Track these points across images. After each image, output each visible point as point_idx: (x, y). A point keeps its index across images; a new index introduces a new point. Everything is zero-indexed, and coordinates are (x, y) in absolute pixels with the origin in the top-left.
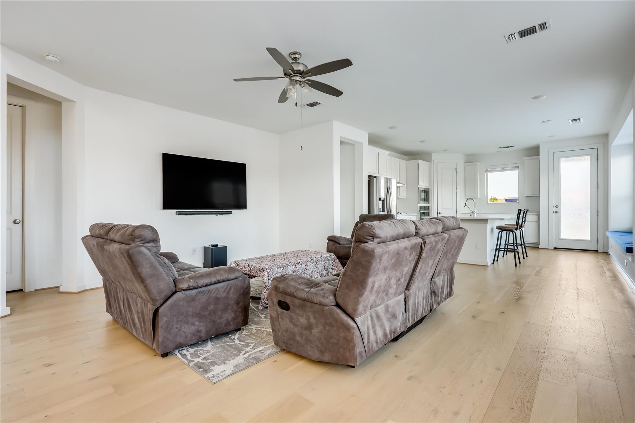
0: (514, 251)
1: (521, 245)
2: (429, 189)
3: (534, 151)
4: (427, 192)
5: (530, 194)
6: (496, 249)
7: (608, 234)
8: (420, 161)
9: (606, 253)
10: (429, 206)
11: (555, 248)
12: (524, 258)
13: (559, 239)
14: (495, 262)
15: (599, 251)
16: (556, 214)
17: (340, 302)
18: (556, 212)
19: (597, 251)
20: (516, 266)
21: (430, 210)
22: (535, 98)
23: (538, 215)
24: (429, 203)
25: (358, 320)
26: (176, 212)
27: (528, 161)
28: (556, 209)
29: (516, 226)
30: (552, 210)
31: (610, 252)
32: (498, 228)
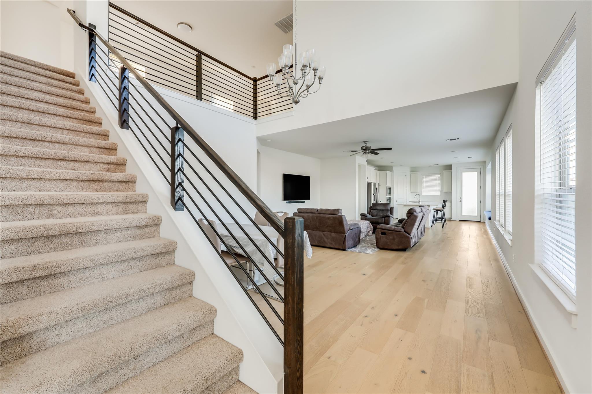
0: (442, 221)
1: (444, 218)
2: (391, 187)
3: (449, 168)
4: (390, 189)
5: (446, 191)
6: (433, 220)
7: (485, 212)
8: (388, 172)
9: (484, 222)
10: (391, 197)
11: (459, 220)
12: (445, 225)
13: (462, 215)
14: (432, 227)
15: (481, 221)
16: (460, 202)
17: (406, 230)
18: (460, 201)
19: (480, 221)
20: (442, 228)
21: (392, 199)
22: (452, 152)
23: (451, 203)
24: (391, 195)
25: (411, 235)
26: (287, 202)
27: (446, 173)
28: (460, 200)
29: (442, 209)
30: (458, 200)
31: (486, 222)
32: (434, 209)
